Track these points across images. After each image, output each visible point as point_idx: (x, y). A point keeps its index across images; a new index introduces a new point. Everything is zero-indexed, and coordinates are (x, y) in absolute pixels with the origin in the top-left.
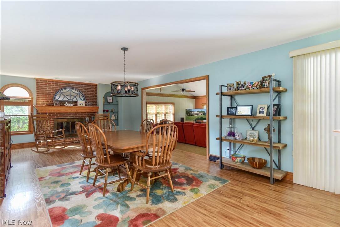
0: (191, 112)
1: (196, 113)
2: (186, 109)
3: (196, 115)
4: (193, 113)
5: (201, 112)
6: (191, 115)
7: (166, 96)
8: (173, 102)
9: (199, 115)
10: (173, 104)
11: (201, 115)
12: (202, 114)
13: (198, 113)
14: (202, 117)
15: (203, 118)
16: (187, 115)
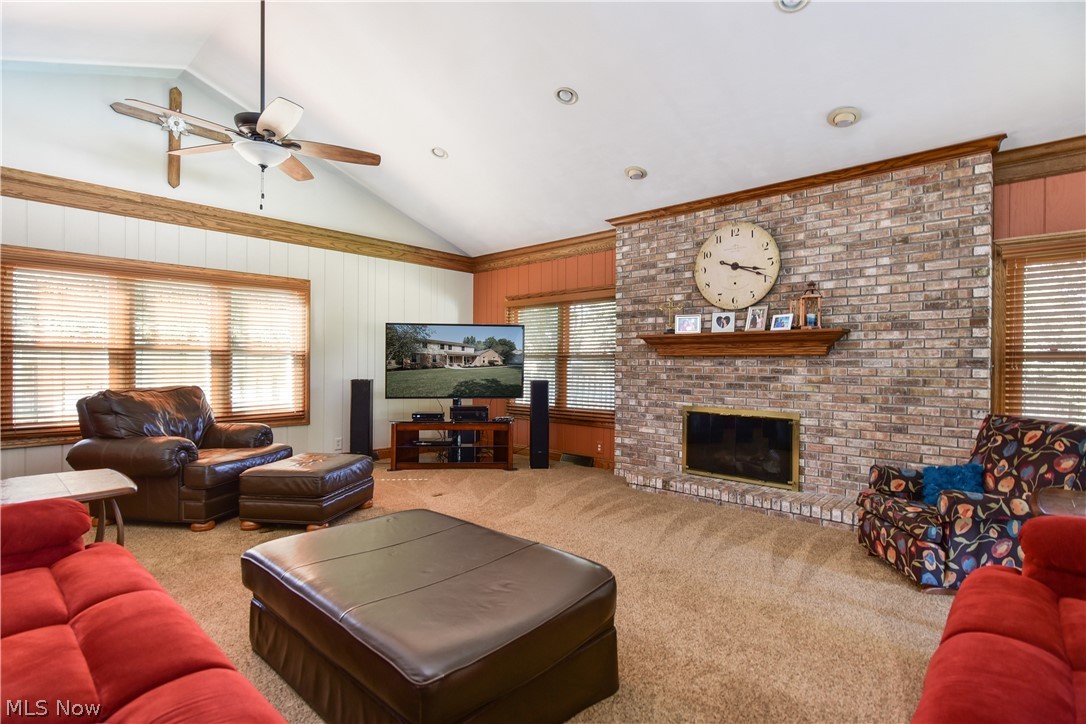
0: (425, 343)
1: (457, 350)
2: (390, 327)
3: (455, 367)
4: (433, 350)
5: (490, 344)
6: (420, 363)
7: (233, 230)
8: (299, 274)
9: (477, 362)
10: (300, 287)
11: (492, 363)
12: (498, 359)
13: (470, 351)
14: (494, 381)
15: (503, 381)
16: (394, 364)
